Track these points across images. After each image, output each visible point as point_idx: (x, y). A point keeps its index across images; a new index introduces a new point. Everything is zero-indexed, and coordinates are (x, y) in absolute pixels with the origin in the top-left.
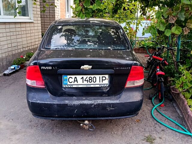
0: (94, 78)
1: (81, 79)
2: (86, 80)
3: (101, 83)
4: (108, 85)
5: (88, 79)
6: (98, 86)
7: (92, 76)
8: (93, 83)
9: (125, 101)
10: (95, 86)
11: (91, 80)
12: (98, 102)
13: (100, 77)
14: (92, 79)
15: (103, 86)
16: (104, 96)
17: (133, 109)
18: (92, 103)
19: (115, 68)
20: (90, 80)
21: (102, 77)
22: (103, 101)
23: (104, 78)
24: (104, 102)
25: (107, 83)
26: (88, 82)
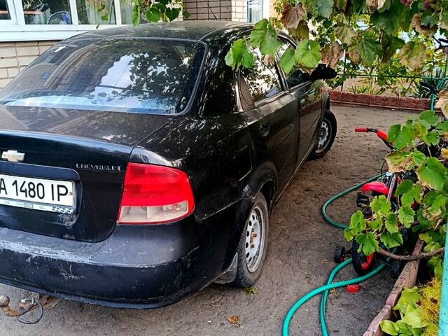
0: (40, 187)
1: (13, 185)
2: (23, 189)
3: (56, 202)
4: (71, 211)
5: (26, 186)
6: (49, 209)
7: (36, 181)
8: (36, 199)
9: (108, 263)
10: (43, 209)
11: (33, 190)
12: (41, 253)
13: (52, 186)
14: (36, 190)
15: (60, 211)
16: (67, 239)
17: (133, 287)
18: (28, 252)
19: (79, 166)
20: (30, 190)
21: (59, 186)
22: (52, 253)
23: (62, 191)
24: (52, 256)
25: (71, 205)
26: (26, 196)
